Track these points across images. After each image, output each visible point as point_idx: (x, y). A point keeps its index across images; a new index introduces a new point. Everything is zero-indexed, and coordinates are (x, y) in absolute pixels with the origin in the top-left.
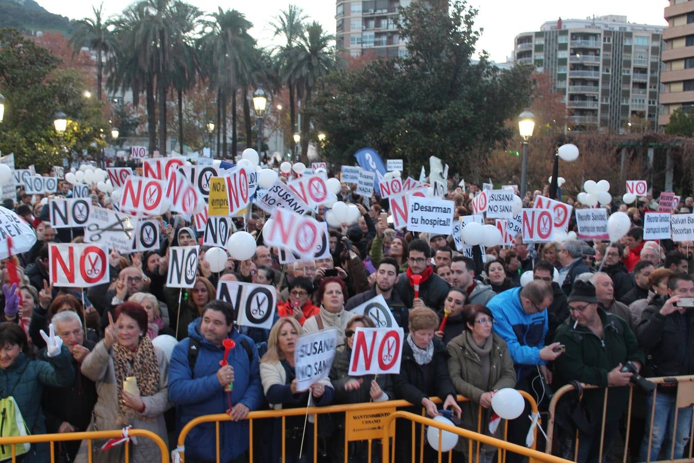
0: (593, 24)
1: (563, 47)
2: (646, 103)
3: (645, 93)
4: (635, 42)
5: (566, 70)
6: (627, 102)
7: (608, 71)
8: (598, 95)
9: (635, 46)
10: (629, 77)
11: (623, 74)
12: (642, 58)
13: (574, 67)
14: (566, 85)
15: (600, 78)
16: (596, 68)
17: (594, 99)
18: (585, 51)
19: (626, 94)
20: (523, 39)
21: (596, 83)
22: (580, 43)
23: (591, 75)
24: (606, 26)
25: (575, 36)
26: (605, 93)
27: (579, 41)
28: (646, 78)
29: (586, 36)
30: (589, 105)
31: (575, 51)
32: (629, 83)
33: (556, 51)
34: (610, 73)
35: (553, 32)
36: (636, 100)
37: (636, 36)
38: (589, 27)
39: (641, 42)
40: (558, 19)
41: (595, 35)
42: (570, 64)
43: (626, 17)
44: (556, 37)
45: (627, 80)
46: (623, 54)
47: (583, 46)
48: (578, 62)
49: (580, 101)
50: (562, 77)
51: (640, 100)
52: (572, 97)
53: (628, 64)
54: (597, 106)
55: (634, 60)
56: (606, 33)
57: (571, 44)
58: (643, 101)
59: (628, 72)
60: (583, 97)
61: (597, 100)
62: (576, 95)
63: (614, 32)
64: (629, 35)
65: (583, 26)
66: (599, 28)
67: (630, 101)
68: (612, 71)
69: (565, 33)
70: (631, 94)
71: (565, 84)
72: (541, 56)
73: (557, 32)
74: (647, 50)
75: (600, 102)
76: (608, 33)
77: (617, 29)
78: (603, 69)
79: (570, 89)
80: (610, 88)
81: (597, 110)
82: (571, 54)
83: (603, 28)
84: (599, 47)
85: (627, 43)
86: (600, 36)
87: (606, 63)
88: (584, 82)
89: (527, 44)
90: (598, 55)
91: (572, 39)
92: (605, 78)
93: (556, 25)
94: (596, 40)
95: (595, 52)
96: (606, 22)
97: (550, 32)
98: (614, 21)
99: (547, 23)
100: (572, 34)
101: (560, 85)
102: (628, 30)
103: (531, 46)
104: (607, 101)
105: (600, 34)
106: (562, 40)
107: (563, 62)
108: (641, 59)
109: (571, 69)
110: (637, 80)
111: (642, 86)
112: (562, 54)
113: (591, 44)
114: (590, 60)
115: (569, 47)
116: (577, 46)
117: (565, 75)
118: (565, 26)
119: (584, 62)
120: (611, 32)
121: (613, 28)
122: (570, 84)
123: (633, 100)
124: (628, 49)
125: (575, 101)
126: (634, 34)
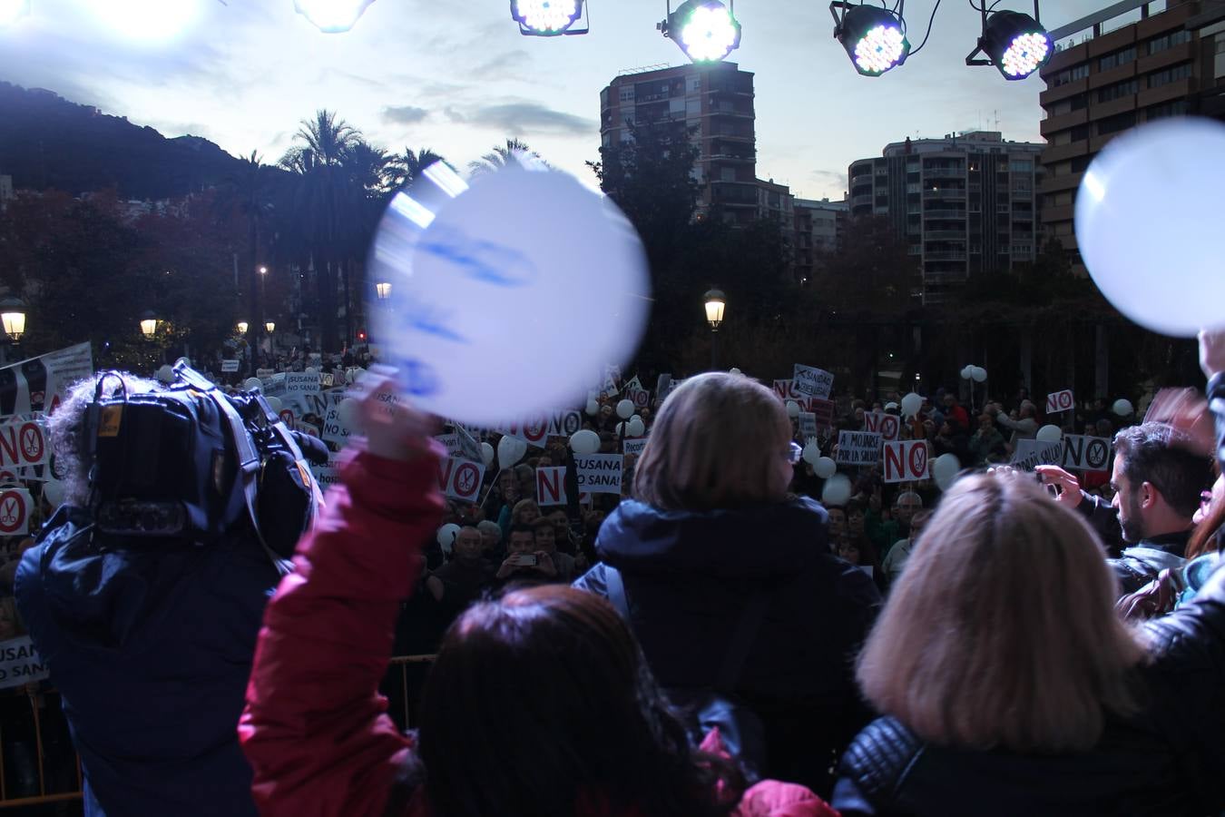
0: (954, 145)
1: (914, 178)
2: (1033, 250)
3: (1030, 236)
4: (1012, 167)
5: (920, 210)
6: (1006, 250)
7: (977, 209)
8: (965, 241)
9: (1013, 173)
10: (1007, 216)
11: (997, 212)
12: (1023, 188)
13: (930, 205)
14: (921, 230)
15: (967, 218)
16: (961, 206)
17: (961, 248)
18: (944, 183)
19: (1004, 240)
20: (858, 169)
21: (961, 225)
22: (936, 171)
23: (954, 216)
24: (973, 147)
25: (930, 162)
26: (975, 239)
27: (935, 169)
28: (1031, 216)
29: (944, 162)
30: (954, 257)
31: (930, 184)
32: (1007, 224)
33: (904, 183)
34: (981, 211)
35: (900, 158)
36: (1019, 248)
37: (1013, 160)
38: (949, 149)
39: (1020, 168)
40: (904, 140)
41: (958, 161)
42: (924, 201)
43: (1000, 133)
44: (904, 164)
45: (1004, 220)
46: (997, 185)
47: (941, 175)
48: (935, 198)
49: (942, 252)
50: (915, 219)
51: (1024, 247)
52: (929, 246)
53: (1004, 198)
54: (965, 257)
55: (1013, 193)
56: (972, 157)
57: (925, 174)
58: (1029, 248)
59: (1005, 208)
60: (945, 246)
61: (965, 250)
62: (934, 243)
63: (983, 155)
64: (1004, 159)
65: (939, 148)
66: (963, 150)
67: (1010, 248)
68: (983, 209)
69: (915, 159)
70: (1011, 240)
71: (920, 228)
72: (884, 190)
73: (904, 157)
74: (1030, 178)
75: (968, 253)
76: (974, 158)
77: (987, 150)
78: (970, 206)
79: (925, 236)
80: (981, 231)
81: (965, 263)
82: (925, 188)
83: (968, 150)
84: (964, 177)
85: (1001, 168)
86: (964, 161)
87: (974, 197)
88: (946, 225)
89: (865, 175)
90: (964, 187)
91: (925, 167)
92: (974, 218)
93: (904, 148)
94: (958, 167)
95: (959, 183)
96: (972, 142)
97: (894, 158)
98: (984, 140)
99: (891, 146)
100: (926, 160)
101: (913, 230)
102: (1003, 151)
103: (870, 178)
104: (978, 250)
105: (964, 159)
106: (913, 168)
107: (915, 198)
108: (1022, 191)
109: (926, 208)
110: (1017, 219)
111: (1026, 227)
112: (915, 188)
113: (953, 172)
114: (952, 194)
115: (922, 178)
116: (932, 177)
117: (919, 216)
118: (916, 150)
119: (944, 198)
120: (978, 155)
121: (982, 150)
122: (926, 229)
123: (1014, 248)
124: (1004, 178)
125: (934, 252)
126: (1010, 157)
